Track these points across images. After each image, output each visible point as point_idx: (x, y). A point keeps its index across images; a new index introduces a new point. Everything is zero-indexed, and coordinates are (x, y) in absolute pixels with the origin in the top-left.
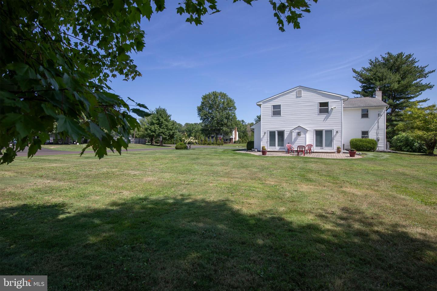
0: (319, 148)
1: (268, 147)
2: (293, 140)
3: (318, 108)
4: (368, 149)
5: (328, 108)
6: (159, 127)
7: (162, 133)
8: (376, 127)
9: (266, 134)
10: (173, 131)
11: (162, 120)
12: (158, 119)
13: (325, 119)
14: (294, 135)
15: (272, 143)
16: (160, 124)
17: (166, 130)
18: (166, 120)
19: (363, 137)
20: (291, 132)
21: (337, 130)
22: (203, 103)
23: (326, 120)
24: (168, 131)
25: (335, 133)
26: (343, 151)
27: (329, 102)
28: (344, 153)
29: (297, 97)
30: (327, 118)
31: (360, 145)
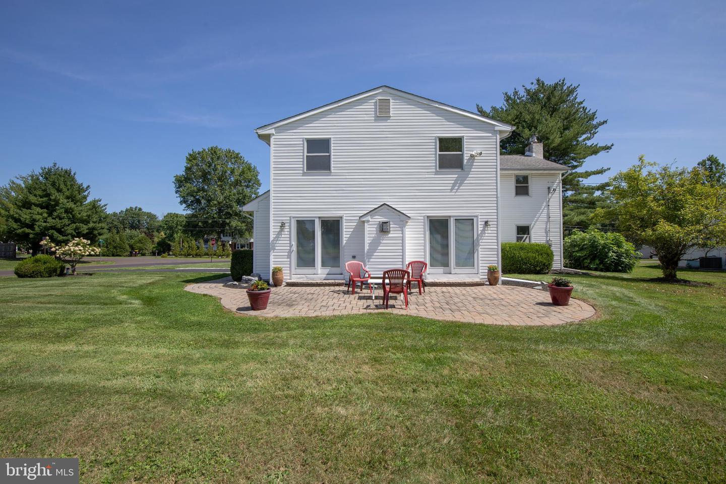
0: (440, 270)
1: (293, 271)
2: (367, 247)
3: (436, 154)
4: (538, 269)
5: (462, 155)
6: (47, 213)
7: (52, 228)
8: (544, 215)
9: (286, 230)
10: (91, 225)
11: (55, 195)
12: (48, 195)
13: (454, 185)
14: (370, 231)
15: (305, 259)
16: (50, 207)
17: (66, 221)
18: (71, 198)
19: (519, 239)
20: (361, 223)
21: (486, 218)
22: (188, 169)
23: (456, 188)
24: (74, 226)
25: (480, 228)
26: (502, 278)
27: (463, 137)
28: (505, 283)
29: (378, 118)
30: (459, 183)
31: (522, 259)
